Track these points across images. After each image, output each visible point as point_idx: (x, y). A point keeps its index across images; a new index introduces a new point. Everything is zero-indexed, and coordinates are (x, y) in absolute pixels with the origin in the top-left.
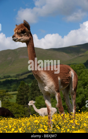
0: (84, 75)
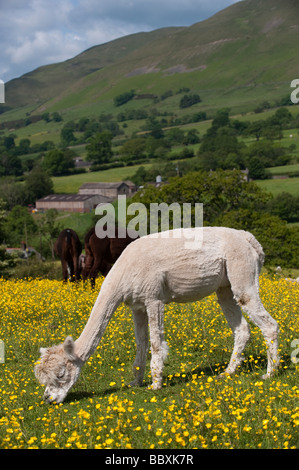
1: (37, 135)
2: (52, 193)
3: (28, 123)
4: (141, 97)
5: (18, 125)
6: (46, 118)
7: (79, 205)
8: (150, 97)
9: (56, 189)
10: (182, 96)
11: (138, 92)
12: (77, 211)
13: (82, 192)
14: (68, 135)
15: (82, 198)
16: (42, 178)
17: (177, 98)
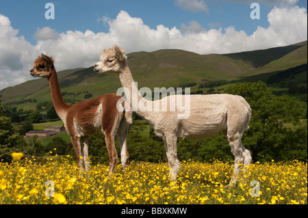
0: (264, 101)
1: (27, 107)
2: (33, 130)
3: (23, 102)
4: (69, 94)
5: (18, 103)
6: (30, 101)
7: (44, 135)
8: (73, 94)
9: (35, 128)
10: (85, 94)
11: (68, 92)
12: (43, 137)
13: (45, 130)
14: (39, 108)
15: (45, 132)
16: (29, 124)
17: (84, 95)
